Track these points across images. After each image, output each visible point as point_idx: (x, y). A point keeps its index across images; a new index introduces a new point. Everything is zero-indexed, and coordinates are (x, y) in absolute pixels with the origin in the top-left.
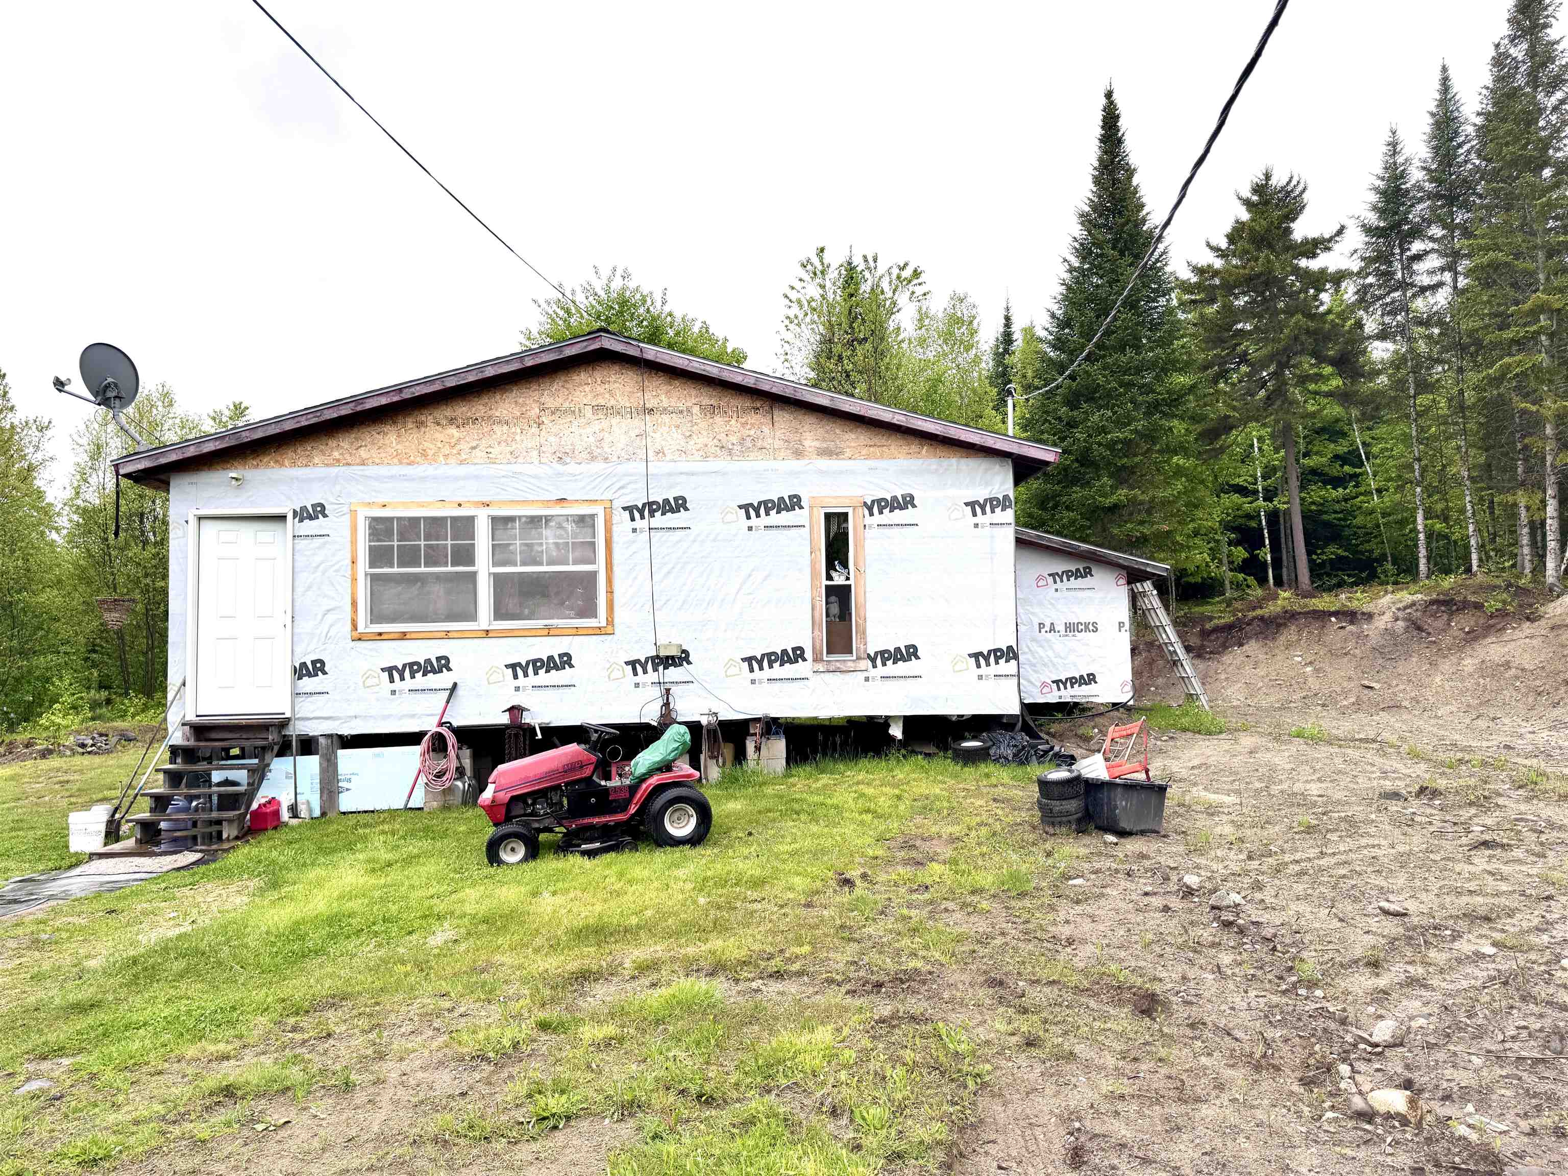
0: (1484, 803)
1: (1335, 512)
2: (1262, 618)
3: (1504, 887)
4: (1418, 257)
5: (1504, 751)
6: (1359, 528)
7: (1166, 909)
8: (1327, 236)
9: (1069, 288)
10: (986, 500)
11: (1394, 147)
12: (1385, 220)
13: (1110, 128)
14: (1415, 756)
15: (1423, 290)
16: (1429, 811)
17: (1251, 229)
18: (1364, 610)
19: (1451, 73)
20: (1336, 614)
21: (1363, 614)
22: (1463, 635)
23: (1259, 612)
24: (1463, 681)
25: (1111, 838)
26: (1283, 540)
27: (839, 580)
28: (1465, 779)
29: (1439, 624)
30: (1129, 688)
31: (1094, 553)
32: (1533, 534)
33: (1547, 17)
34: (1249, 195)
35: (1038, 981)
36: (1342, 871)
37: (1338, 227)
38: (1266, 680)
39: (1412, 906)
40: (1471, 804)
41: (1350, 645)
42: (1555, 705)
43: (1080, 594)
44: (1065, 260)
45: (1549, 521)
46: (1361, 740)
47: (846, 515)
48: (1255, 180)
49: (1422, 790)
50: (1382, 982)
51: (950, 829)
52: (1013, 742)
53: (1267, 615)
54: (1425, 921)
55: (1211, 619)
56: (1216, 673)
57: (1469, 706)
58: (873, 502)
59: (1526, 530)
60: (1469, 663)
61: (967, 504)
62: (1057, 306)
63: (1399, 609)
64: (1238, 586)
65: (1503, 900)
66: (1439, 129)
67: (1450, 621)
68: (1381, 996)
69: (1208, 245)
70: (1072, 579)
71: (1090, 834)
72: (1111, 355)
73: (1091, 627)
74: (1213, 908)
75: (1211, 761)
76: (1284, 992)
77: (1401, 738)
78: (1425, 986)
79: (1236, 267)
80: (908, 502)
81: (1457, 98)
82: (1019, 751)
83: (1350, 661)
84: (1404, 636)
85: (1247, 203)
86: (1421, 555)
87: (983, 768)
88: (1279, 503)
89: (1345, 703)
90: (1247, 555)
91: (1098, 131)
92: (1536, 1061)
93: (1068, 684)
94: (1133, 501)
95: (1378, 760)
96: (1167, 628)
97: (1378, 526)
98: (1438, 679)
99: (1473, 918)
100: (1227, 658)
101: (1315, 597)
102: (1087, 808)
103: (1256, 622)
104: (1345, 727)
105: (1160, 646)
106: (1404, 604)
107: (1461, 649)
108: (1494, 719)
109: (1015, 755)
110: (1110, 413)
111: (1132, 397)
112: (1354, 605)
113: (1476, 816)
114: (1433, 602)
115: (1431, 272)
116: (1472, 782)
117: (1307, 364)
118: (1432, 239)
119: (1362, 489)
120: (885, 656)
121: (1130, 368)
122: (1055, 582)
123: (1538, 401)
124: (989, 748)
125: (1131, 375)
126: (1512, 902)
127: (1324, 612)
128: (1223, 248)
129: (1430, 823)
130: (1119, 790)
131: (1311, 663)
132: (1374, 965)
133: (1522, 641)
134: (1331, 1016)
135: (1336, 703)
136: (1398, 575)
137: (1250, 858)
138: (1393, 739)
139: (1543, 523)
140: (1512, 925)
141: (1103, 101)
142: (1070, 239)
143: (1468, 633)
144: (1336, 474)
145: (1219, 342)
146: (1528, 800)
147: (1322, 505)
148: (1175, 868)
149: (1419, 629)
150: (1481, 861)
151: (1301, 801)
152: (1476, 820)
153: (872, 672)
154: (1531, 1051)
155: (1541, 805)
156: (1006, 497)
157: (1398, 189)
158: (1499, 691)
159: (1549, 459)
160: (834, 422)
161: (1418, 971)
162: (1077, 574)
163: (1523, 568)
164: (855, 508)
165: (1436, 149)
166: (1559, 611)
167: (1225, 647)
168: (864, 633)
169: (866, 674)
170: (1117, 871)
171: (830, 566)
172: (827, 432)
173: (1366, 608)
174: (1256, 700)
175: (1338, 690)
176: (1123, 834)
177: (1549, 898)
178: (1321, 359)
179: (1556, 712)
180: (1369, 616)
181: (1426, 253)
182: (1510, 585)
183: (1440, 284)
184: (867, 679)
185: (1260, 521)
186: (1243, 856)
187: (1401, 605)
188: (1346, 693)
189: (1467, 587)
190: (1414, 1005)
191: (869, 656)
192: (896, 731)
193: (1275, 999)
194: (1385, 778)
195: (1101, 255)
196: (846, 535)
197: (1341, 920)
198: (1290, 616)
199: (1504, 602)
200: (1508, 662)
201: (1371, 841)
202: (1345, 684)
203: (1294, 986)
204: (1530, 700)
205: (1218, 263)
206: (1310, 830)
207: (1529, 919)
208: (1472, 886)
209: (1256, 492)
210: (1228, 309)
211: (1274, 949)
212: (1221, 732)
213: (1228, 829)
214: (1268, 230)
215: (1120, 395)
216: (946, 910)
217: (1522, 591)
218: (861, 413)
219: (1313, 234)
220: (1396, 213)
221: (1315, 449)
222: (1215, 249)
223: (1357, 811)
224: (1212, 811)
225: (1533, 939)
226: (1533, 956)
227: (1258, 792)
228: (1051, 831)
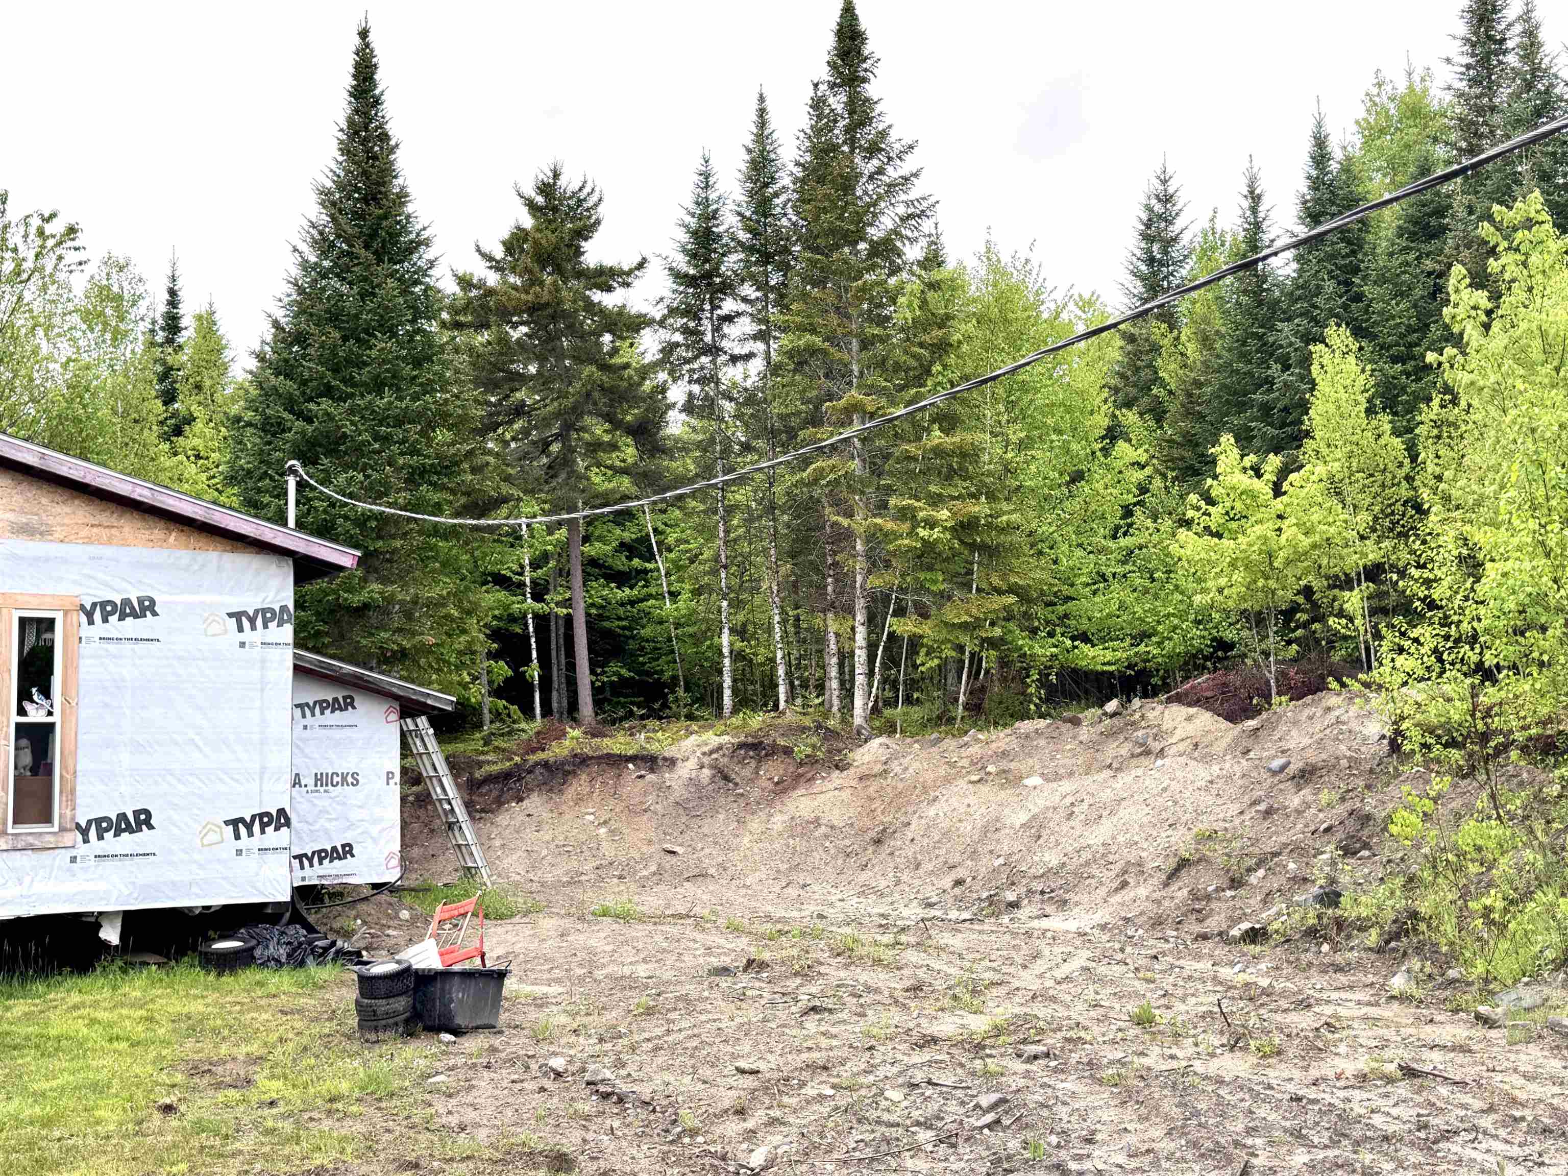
0: (806, 973)
1: (619, 619)
2: (546, 765)
3: (835, 1043)
4: (729, 319)
5: (817, 921)
6: (647, 641)
7: (542, 1089)
8: (626, 268)
9: (301, 290)
10: (257, 612)
11: (706, 179)
12: (696, 266)
13: (365, 80)
14: (735, 930)
15: (734, 359)
16: (757, 984)
17: (536, 243)
18: (666, 755)
19: (769, 104)
20: (633, 759)
21: (665, 759)
22: (771, 787)
23: (540, 756)
24: (772, 842)
25: (447, 1037)
26: (554, 653)
27: (36, 715)
28: (788, 949)
29: (747, 772)
30: (395, 862)
31: (360, 677)
32: (841, 665)
33: (866, 70)
34: (533, 194)
35: (452, 1159)
36: (695, 1043)
37: (639, 259)
38: (552, 846)
39: (762, 1065)
40: (797, 974)
41: (651, 799)
42: (863, 868)
43: (337, 734)
44: (295, 250)
45: (857, 652)
46: (673, 916)
47: (51, 622)
48: (541, 176)
49: (750, 962)
50: (750, 1124)
51: (244, 1049)
52: (285, 939)
53: (552, 760)
54: (776, 1075)
55: (480, 764)
56: (490, 839)
57: (778, 871)
58: (94, 605)
59: (834, 660)
60: (779, 821)
61: (230, 615)
62: (283, 312)
63: (704, 754)
64: (497, 716)
65: (835, 1053)
66: (755, 169)
67: (758, 768)
68: (750, 1135)
69: (478, 250)
70: (328, 712)
71: (418, 1037)
72: (362, 396)
73: (351, 779)
74: (588, 1083)
75: (518, 948)
76: (671, 1142)
77: (713, 912)
78: (784, 1124)
79: (515, 288)
80: (147, 608)
81: (775, 136)
82: (294, 950)
83: (650, 819)
84: (710, 787)
85: (531, 205)
86: (725, 685)
87: (249, 976)
88: (552, 605)
89: (645, 873)
90: (510, 673)
91: (349, 81)
92: (872, 1159)
93: (316, 859)
94: (390, 600)
95: (699, 937)
96: (444, 780)
97: (670, 640)
98: (746, 840)
99: (811, 1067)
100: (503, 819)
101: (605, 736)
102: (414, 1007)
103: (539, 770)
104: (651, 902)
105: (432, 802)
106: (710, 747)
107: (770, 803)
108: (805, 886)
109: (289, 956)
110: (361, 477)
111: (390, 457)
112: (653, 748)
113: (802, 985)
114: (742, 746)
115: (743, 340)
116: (795, 952)
117: (599, 430)
118: (745, 300)
119: (653, 590)
120: (102, 826)
121: (388, 417)
122: (304, 716)
123: (850, 515)
124: (252, 949)
125: (388, 426)
126: (845, 1052)
127: (620, 756)
128: (498, 257)
129: (761, 996)
130: (456, 979)
131: (605, 822)
132: (741, 1112)
133: (831, 794)
134: (713, 1155)
135: (635, 872)
136: (691, 705)
137: (601, 1040)
138: (706, 912)
139: (852, 654)
140: (845, 1073)
141: (357, 41)
142: (306, 224)
143: (777, 783)
144: (621, 568)
145: (492, 386)
146: (846, 966)
147: (603, 607)
148: (533, 1056)
149: (726, 778)
150: (811, 1024)
151: (628, 983)
152: (802, 990)
153: (82, 849)
154: (869, 1152)
155: (859, 970)
156: (284, 608)
157: (708, 229)
158: (808, 853)
159: (859, 578)
160: (40, 488)
161: (776, 1113)
162: (335, 706)
163: (831, 706)
164: (66, 613)
165: (751, 194)
166: (866, 758)
167: (500, 803)
168: (73, 791)
169: (73, 852)
170: (474, 1065)
171: (24, 695)
172: (27, 501)
173: (670, 752)
174: (539, 873)
175: (637, 856)
176: (457, 1032)
177: (871, 1048)
178: (616, 424)
179: (863, 877)
180: (672, 762)
181: (738, 314)
182: (819, 727)
183: (750, 356)
184: (73, 860)
185: (526, 625)
186: (594, 1040)
187: (706, 749)
188: (645, 860)
189: (775, 727)
190: (777, 1139)
191: (78, 826)
192: (111, 934)
193: (665, 1148)
194: (710, 955)
195: (349, 254)
196: (49, 650)
197: (705, 1082)
198: (581, 761)
199: (814, 746)
200: (817, 819)
201: (710, 1016)
202: (645, 849)
203: (679, 1136)
204: (840, 862)
205: (492, 279)
206: (649, 1012)
207: (858, 1063)
208: (809, 1044)
209: (522, 585)
210: (503, 340)
211: (654, 1111)
212: (512, 916)
213: (563, 1019)
214: (557, 248)
215: (376, 452)
216: (311, 1119)
217: (832, 734)
218: (86, 481)
219: (609, 262)
220: (707, 260)
221: (597, 533)
222: (489, 258)
223: (690, 989)
224: (540, 1003)
225: (862, 1080)
226: (863, 1092)
227: (581, 980)
228: (373, 1037)
